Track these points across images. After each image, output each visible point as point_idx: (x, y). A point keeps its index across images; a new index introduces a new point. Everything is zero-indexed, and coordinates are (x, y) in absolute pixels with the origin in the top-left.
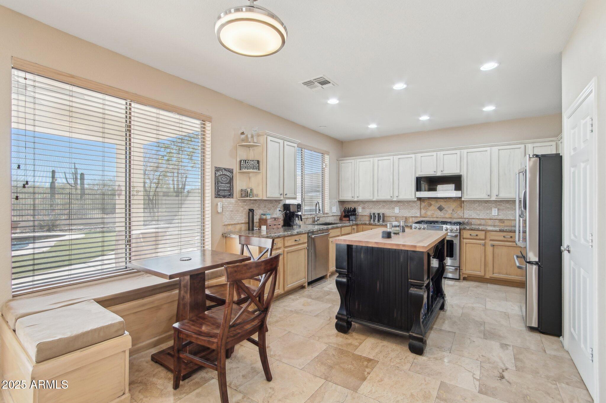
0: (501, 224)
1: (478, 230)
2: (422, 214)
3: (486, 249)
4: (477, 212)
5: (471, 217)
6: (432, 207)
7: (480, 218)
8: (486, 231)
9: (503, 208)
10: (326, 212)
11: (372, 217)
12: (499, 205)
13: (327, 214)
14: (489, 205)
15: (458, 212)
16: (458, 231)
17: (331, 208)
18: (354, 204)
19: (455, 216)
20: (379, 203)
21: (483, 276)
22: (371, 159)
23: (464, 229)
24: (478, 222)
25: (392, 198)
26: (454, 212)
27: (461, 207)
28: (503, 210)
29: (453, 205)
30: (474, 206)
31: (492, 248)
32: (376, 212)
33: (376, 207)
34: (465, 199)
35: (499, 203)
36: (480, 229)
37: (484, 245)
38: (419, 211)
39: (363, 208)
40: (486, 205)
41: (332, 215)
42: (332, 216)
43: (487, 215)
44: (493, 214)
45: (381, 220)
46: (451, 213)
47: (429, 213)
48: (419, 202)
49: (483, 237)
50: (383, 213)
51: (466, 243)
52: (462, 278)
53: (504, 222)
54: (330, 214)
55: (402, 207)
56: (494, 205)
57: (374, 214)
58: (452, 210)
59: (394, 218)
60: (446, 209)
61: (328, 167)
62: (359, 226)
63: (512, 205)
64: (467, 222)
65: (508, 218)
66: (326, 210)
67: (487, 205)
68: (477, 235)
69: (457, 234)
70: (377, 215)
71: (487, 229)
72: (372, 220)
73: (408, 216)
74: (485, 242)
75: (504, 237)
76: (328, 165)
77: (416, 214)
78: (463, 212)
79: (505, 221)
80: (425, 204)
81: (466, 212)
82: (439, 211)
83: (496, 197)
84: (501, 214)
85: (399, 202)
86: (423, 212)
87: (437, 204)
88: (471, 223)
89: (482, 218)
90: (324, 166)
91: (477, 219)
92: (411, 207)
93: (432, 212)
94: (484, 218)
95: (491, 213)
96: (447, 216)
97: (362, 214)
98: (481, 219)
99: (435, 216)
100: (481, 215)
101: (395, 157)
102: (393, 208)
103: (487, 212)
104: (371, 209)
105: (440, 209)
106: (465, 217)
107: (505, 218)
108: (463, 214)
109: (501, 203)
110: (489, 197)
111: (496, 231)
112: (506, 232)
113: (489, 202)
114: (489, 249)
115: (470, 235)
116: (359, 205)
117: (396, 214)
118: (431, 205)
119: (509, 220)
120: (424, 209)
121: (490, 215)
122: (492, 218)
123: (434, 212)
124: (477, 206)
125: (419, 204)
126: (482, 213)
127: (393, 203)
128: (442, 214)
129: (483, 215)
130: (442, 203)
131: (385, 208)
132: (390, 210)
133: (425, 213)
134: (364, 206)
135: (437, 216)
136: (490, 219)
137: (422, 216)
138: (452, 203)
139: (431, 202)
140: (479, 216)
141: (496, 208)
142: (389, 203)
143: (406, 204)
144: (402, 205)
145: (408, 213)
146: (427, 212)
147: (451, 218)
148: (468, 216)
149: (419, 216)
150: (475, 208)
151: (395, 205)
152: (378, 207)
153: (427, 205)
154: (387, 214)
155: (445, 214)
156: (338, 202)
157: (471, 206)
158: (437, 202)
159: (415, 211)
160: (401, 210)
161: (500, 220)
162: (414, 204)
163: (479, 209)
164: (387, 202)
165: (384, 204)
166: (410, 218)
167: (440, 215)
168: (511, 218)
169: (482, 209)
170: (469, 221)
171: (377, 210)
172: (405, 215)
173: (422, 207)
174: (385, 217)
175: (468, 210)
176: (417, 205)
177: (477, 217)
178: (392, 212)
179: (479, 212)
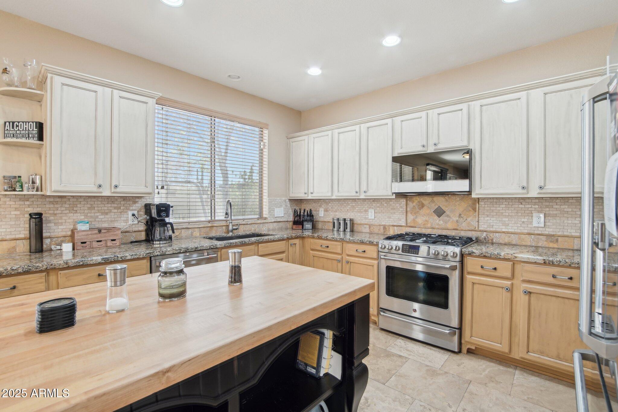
0: (551, 245)
1: (497, 258)
2: (409, 221)
3: (514, 298)
4: (504, 219)
5: (491, 229)
6: (424, 211)
7: (510, 230)
8: (514, 262)
9: (555, 212)
10: (264, 216)
11: (336, 224)
12: (547, 207)
13: (266, 219)
14: (528, 206)
15: (469, 219)
16: (458, 259)
17: (271, 210)
18: (314, 204)
19: (464, 225)
20: (347, 203)
21: (507, 353)
22: (330, 133)
23: (470, 254)
24: (506, 239)
25: (358, 194)
26: (462, 219)
27: (474, 210)
28: (555, 216)
29: (460, 206)
30: (499, 209)
31: (527, 297)
32: (342, 216)
33: (342, 208)
34: (477, 194)
35: (548, 204)
36: (501, 257)
37: (510, 290)
38: (404, 216)
39: (326, 210)
40: (521, 206)
41: (273, 220)
42: (274, 222)
43: (523, 225)
44: (535, 224)
45: (348, 230)
46: (457, 221)
47: (420, 220)
48: (405, 201)
49: (509, 274)
50: (351, 219)
51: (473, 283)
52: (464, 350)
53: (557, 241)
54: (269, 219)
55: (379, 209)
56: (537, 206)
57: (338, 220)
58: (457, 215)
59: (368, 226)
60: (448, 213)
61: (267, 147)
62: (306, 240)
63: (574, 207)
64: (485, 238)
65: (566, 234)
66: (264, 213)
67: (523, 206)
68: (495, 269)
69: (455, 264)
70: (342, 222)
71: (516, 257)
72: (335, 229)
73: (387, 224)
74: (512, 284)
75: (554, 276)
76: (267, 144)
77: (400, 222)
78: (477, 218)
79: (560, 239)
80: (414, 204)
81: (482, 219)
82: (436, 217)
83: (539, 191)
84: (551, 224)
85: (374, 200)
86: (411, 217)
87: (433, 205)
88: (492, 240)
89: (513, 231)
90: (262, 147)
91: (504, 232)
92: (393, 209)
93: (425, 218)
94: (516, 231)
95: (531, 223)
96: (450, 225)
97: (325, 220)
98: (512, 233)
99: (429, 225)
100: (510, 225)
101: (362, 125)
102: (366, 211)
103: (523, 220)
104: (336, 211)
105: (439, 213)
106: (480, 229)
107: (560, 233)
108: (477, 223)
109: (551, 204)
110: (525, 191)
111: (535, 263)
112: (558, 266)
113: (527, 200)
114: (521, 300)
115: (482, 267)
116: (320, 206)
117: (371, 221)
118: (422, 206)
119: (567, 236)
120: (411, 213)
121: (529, 226)
122: (532, 232)
123: (427, 219)
124: (504, 209)
125: (405, 205)
126: (513, 222)
127: (366, 203)
128: (441, 222)
129: (516, 225)
130: (440, 202)
131: (355, 210)
132: (362, 214)
133: (414, 220)
134: (327, 208)
135: (434, 226)
136: (529, 234)
137: (409, 225)
138: (458, 202)
139: (424, 202)
140: (508, 227)
141: (540, 212)
142: (360, 203)
143: (385, 205)
144: (378, 205)
145: (388, 219)
146: (416, 218)
147: (457, 230)
148: (486, 226)
149: (404, 224)
150: (500, 211)
151: (368, 205)
152: (345, 208)
153: (417, 207)
154: (358, 220)
155: (446, 222)
156: (288, 200)
157: (492, 208)
158: (433, 201)
159: (398, 216)
160: (377, 215)
161: (549, 236)
162: (396, 205)
163: (507, 214)
164: (358, 201)
165: (353, 205)
166: (391, 227)
167: (438, 224)
168: (573, 234)
169: (513, 214)
170: (488, 235)
171: (344, 214)
172: (383, 223)
173: (408, 209)
174: (355, 226)
175: (488, 216)
176: (402, 205)
177: (504, 230)
178: (364, 217)
179: (507, 219)
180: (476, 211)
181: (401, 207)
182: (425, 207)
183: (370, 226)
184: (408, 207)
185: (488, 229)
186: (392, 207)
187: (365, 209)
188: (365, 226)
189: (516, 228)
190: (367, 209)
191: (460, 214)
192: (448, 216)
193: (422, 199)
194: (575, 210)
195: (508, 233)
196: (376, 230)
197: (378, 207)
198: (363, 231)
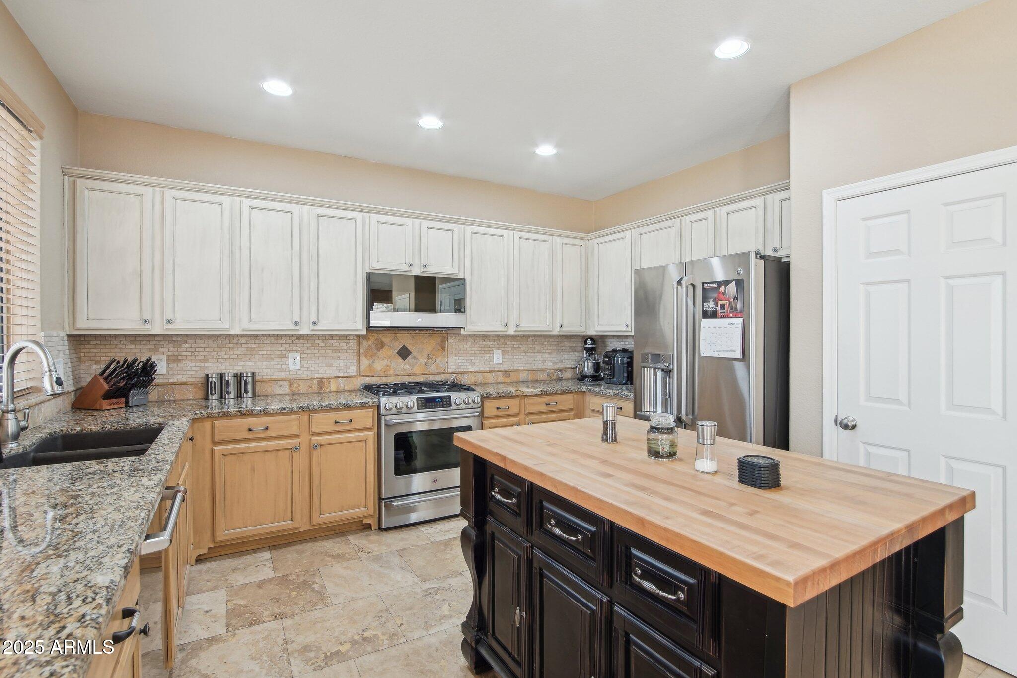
0: (506, 380)
2: (362, 368)
4: (471, 358)
5: (460, 370)
6: (384, 352)
7: (475, 369)
9: (509, 349)
11: (214, 386)
14: (489, 343)
15: (438, 360)
18: (132, 346)
19: (433, 368)
23: (488, 397)
24: (473, 379)
26: (430, 360)
27: (443, 348)
28: (509, 352)
29: (429, 344)
32: (230, 370)
35: (503, 340)
36: (513, 395)
38: (355, 361)
40: (484, 343)
43: (486, 363)
44: (495, 361)
45: (248, 396)
46: (425, 363)
47: (379, 365)
48: (355, 338)
49: (517, 410)
50: (252, 373)
53: (509, 375)
55: (309, 351)
56: (496, 343)
57: (221, 377)
58: (426, 355)
59: (286, 383)
60: (414, 353)
65: (515, 368)
67: (486, 344)
68: (508, 408)
70: (231, 381)
73: (326, 376)
74: (519, 420)
75: (546, 404)
77: (348, 371)
78: (446, 358)
79: (512, 374)
80: (370, 342)
81: (451, 358)
82: (400, 360)
83: (515, 328)
84: (506, 360)
85: (299, 338)
86: (365, 362)
87: (396, 343)
89: (478, 370)
91: (471, 372)
92: (335, 351)
93: (385, 363)
94: (481, 370)
95: (492, 360)
96: (416, 369)
97: (171, 381)
98: (478, 372)
99: (392, 372)
100: (476, 363)
102: (283, 356)
103: (486, 358)
104: (206, 360)
105: (404, 353)
106: (450, 370)
107: (512, 368)
108: (446, 364)
109: (506, 340)
112: (549, 395)
117: (291, 373)
118: (381, 345)
119: (516, 370)
120: (366, 356)
121: (491, 363)
122: (493, 369)
123: (389, 363)
124: (471, 346)
125: (355, 344)
126: (478, 360)
127: (282, 342)
128: (407, 366)
129: (481, 363)
130: (406, 340)
131: (256, 356)
132: (272, 363)
133: (370, 365)
134: (176, 354)
135: (397, 372)
136: (491, 371)
137: (362, 374)
138: (426, 340)
139: (384, 339)
140: (475, 366)
141: (498, 349)
142: (268, 342)
143: (322, 344)
144: (309, 345)
145: (327, 368)
146: (373, 363)
147: (426, 374)
148: (454, 367)
149: (354, 374)
150: (468, 349)
151: (287, 345)
152: (232, 353)
153: (373, 346)
154: (264, 374)
155: (412, 366)
156: (66, 338)
157: (460, 347)
158: (395, 339)
159: (345, 361)
160: (306, 362)
161: (505, 371)
162: (341, 345)
163: (473, 352)
164: (263, 338)
165: (252, 345)
166: (332, 380)
167: (404, 369)
168: (520, 368)
169: (478, 352)
170: (457, 377)
171: (228, 364)
172: (317, 375)
173: (361, 351)
174: (258, 385)
175: (456, 355)
176: (350, 345)
177: (471, 370)
178: (279, 366)
179: (473, 358)
180: (445, 350)
181: (350, 348)
182: (386, 347)
183: (290, 383)
184: (360, 347)
185: (457, 370)
186: (334, 348)
187: (279, 352)
188: (281, 383)
189: (480, 366)
190: (284, 352)
191: (429, 355)
192: (415, 358)
193: (381, 336)
194: (520, 346)
195: (475, 372)
196: (303, 388)
197: (308, 348)
198: (277, 393)
